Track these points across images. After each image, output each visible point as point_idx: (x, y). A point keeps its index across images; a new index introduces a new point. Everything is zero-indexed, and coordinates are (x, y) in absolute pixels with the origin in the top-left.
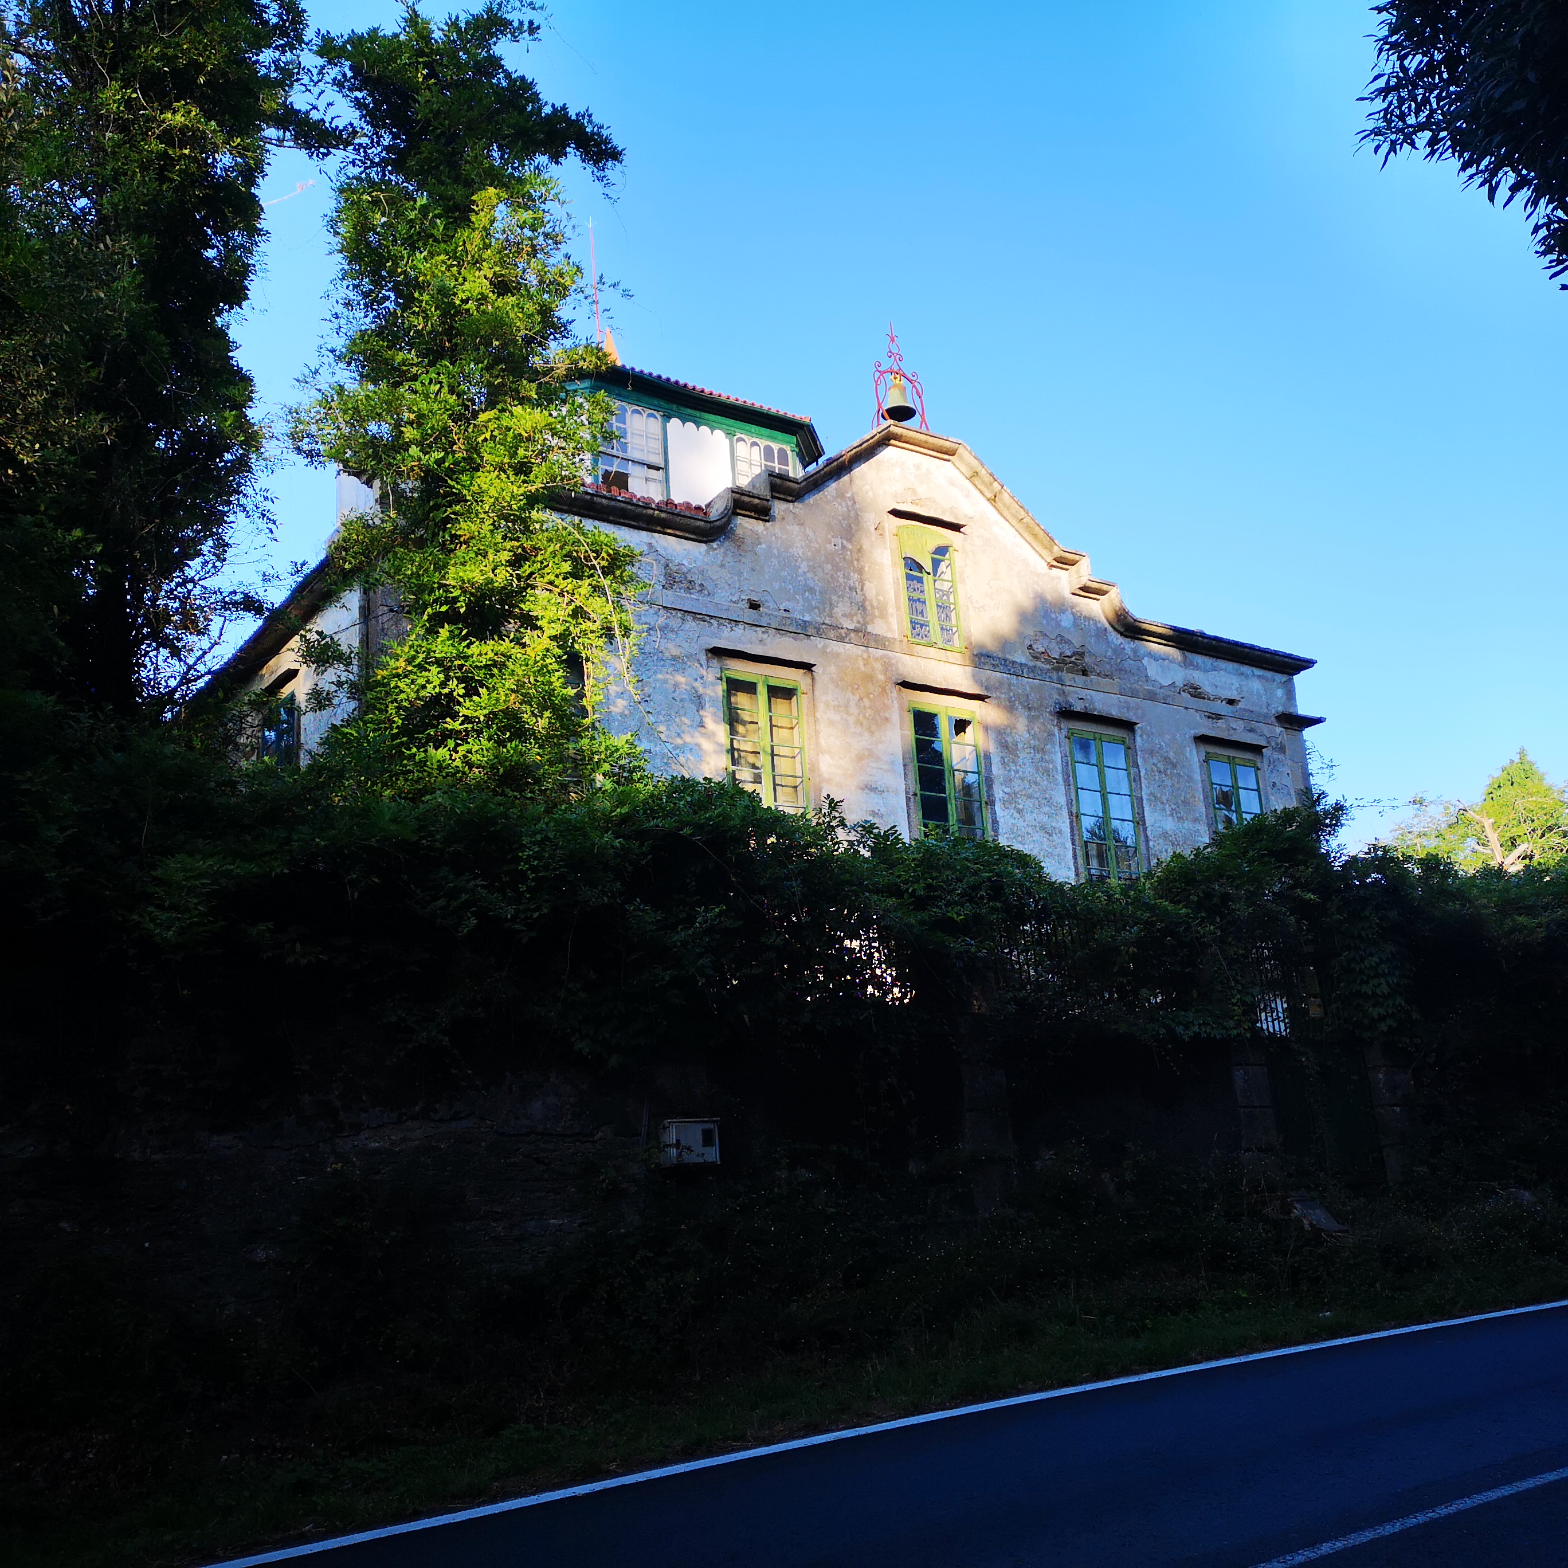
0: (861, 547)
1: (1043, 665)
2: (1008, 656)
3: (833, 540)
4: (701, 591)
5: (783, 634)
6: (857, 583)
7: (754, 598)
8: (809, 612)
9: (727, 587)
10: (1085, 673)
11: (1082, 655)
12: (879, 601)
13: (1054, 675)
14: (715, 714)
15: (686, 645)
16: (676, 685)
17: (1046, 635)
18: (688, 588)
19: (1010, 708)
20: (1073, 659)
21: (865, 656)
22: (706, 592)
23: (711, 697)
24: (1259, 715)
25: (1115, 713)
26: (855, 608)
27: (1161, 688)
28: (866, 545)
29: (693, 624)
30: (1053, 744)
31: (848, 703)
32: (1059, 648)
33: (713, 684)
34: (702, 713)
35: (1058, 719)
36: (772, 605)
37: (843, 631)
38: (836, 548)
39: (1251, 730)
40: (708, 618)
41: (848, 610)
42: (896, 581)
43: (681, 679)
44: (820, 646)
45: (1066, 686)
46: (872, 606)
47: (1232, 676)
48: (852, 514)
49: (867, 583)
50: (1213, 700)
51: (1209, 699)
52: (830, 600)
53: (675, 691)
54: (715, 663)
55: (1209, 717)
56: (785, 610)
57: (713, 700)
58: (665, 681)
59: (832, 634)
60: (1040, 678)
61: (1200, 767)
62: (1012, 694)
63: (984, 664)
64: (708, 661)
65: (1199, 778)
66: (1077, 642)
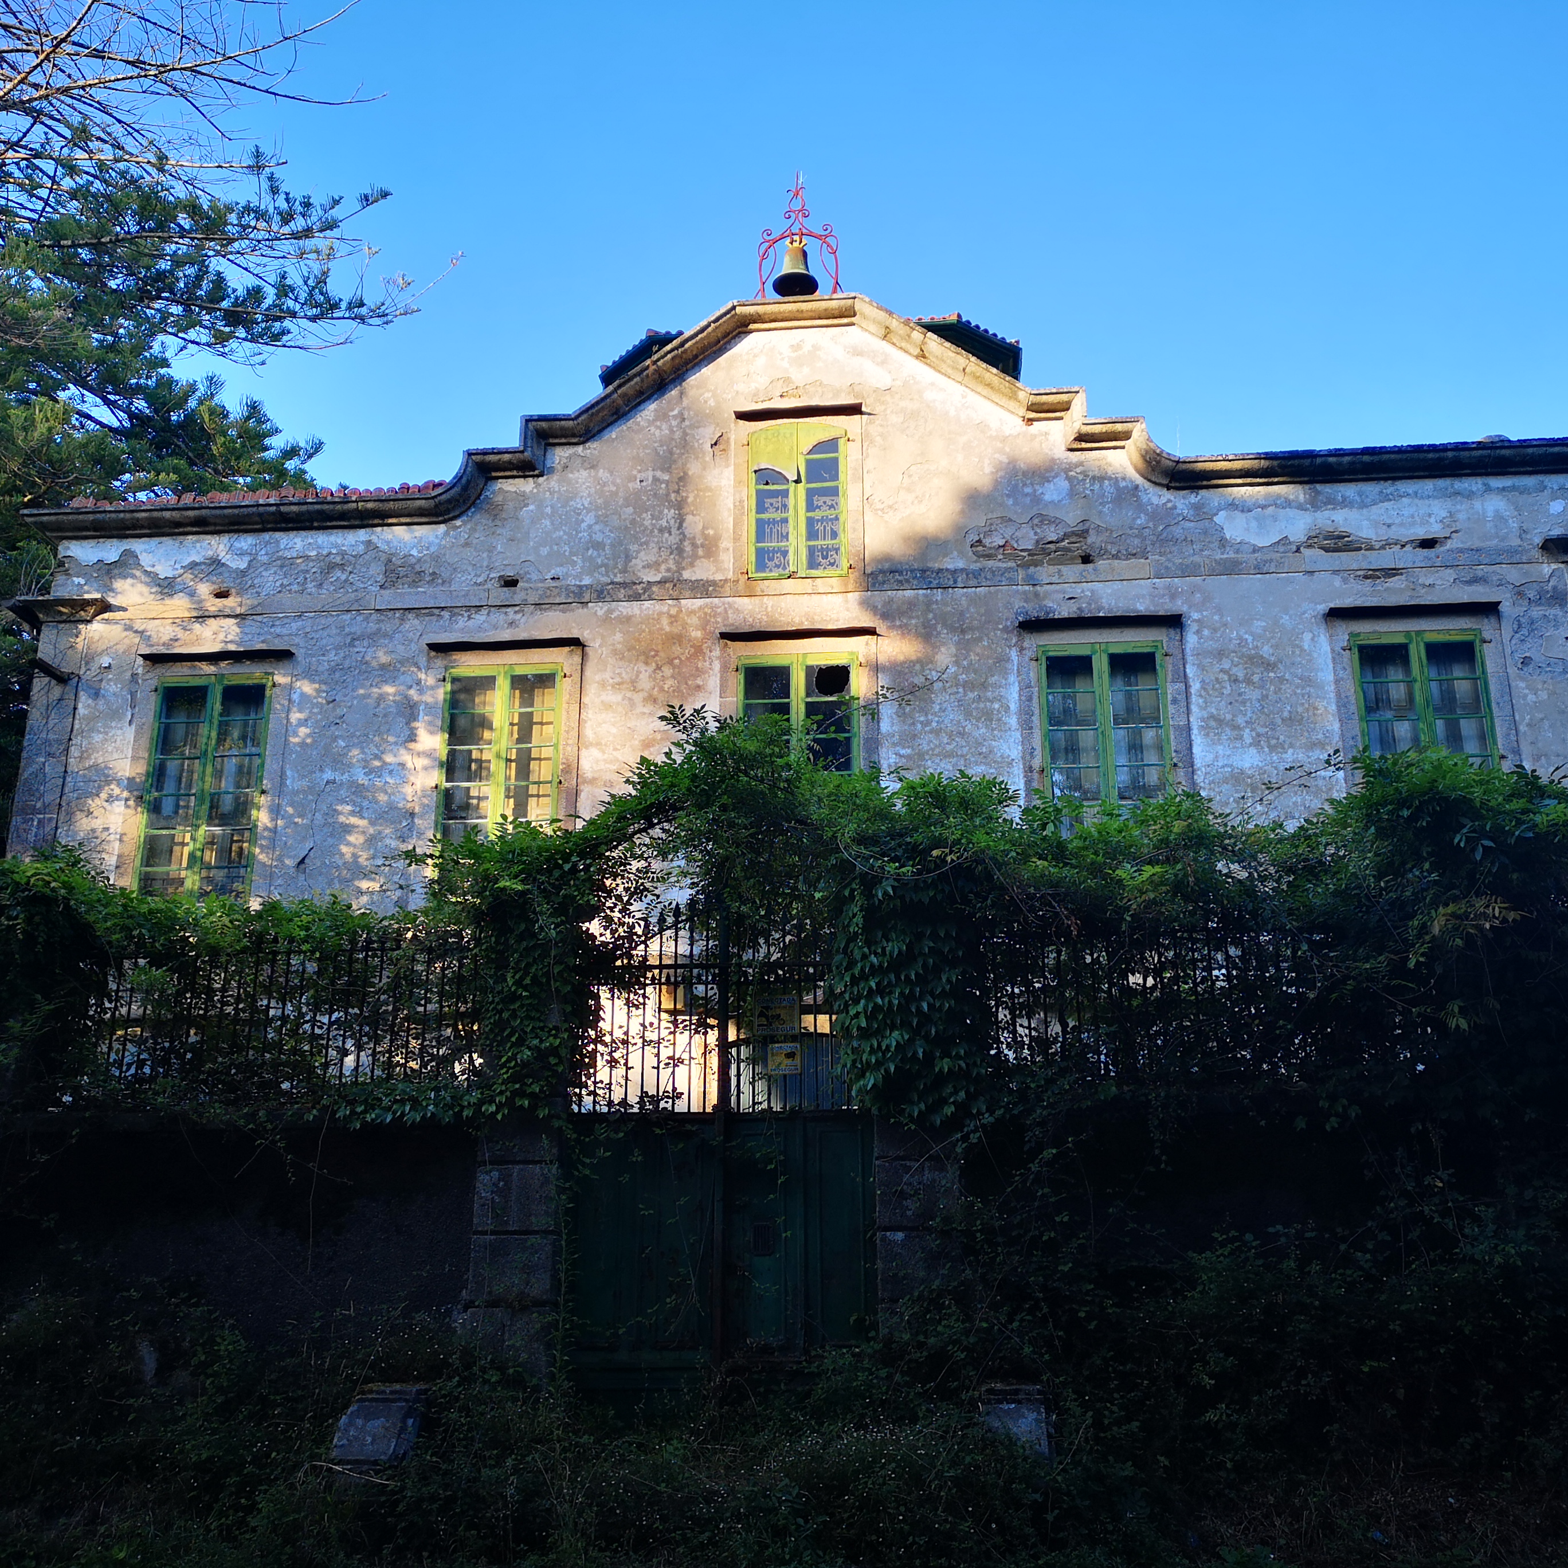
0: (686, 474)
1: (1000, 564)
2: (930, 565)
3: (639, 476)
4: (433, 580)
5: (545, 610)
6: (672, 522)
7: (510, 573)
8: (590, 573)
9: (470, 569)
10: (1086, 559)
11: (1083, 534)
12: (706, 537)
13: (1021, 574)
14: (430, 723)
15: (401, 648)
16: (382, 697)
17: (1010, 520)
18: (414, 581)
19: (927, 634)
20: (1065, 543)
21: (673, 611)
22: (440, 581)
23: (427, 704)
24: (1499, 552)
25: (1142, 607)
26: (664, 554)
27: (1254, 551)
28: (694, 469)
29: (416, 622)
30: (1005, 673)
31: (637, 676)
32: (1036, 534)
33: (432, 688)
34: (413, 725)
35: (1020, 635)
36: (534, 577)
37: (639, 587)
38: (644, 484)
39: (1475, 580)
40: (436, 611)
41: (652, 558)
42: (739, 505)
43: (389, 689)
44: (600, 613)
45: (1041, 585)
46: (694, 545)
47: (1431, 501)
48: (678, 435)
49: (689, 518)
50: (1383, 548)
51: (1371, 548)
52: (627, 551)
53: (379, 705)
54: (440, 662)
55: (1366, 577)
56: (553, 579)
57: (430, 708)
58: (368, 696)
59: (622, 593)
60: (989, 583)
61: (1334, 659)
62: (931, 616)
63: (884, 582)
64: (428, 662)
65: (1331, 677)
66: (1072, 518)
